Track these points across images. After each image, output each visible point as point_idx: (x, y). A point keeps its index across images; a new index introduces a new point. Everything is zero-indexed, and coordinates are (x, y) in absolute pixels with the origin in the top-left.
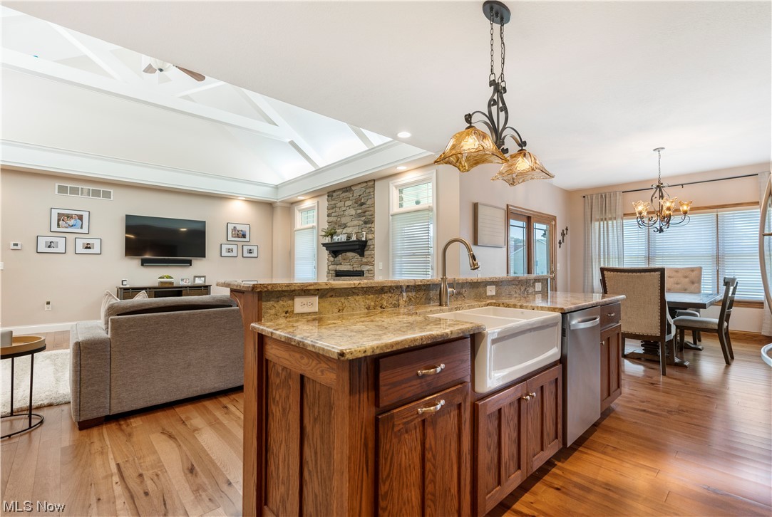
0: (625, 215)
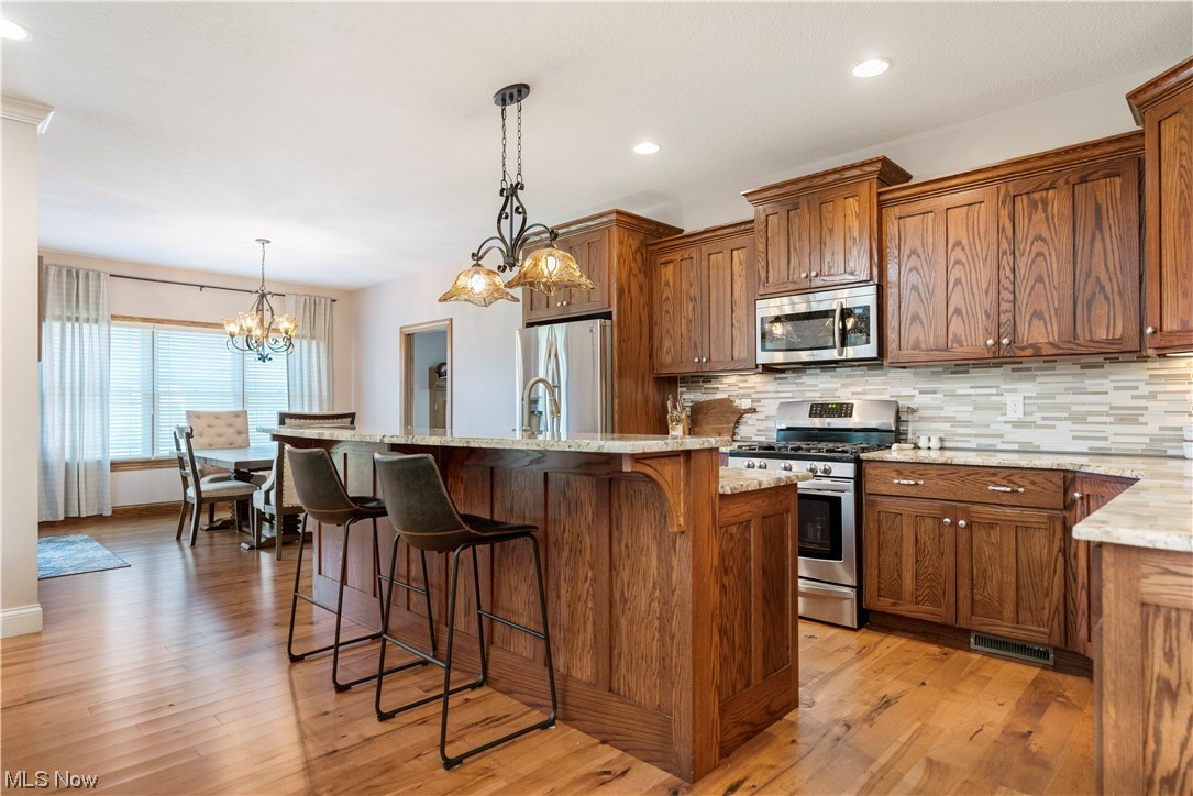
0: (114, 317)
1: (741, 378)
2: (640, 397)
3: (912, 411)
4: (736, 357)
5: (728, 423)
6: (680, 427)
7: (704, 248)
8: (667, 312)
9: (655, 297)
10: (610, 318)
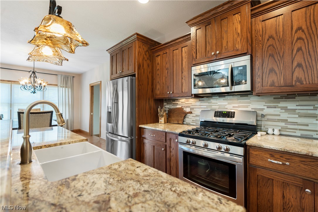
1: (186, 100)
2: (147, 107)
3: (263, 116)
4: (183, 92)
5: (181, 117)
6: (163, 119)
7: (172, 49)
8: (158, 74)
9: (154, 69)
10: (135, 76)
